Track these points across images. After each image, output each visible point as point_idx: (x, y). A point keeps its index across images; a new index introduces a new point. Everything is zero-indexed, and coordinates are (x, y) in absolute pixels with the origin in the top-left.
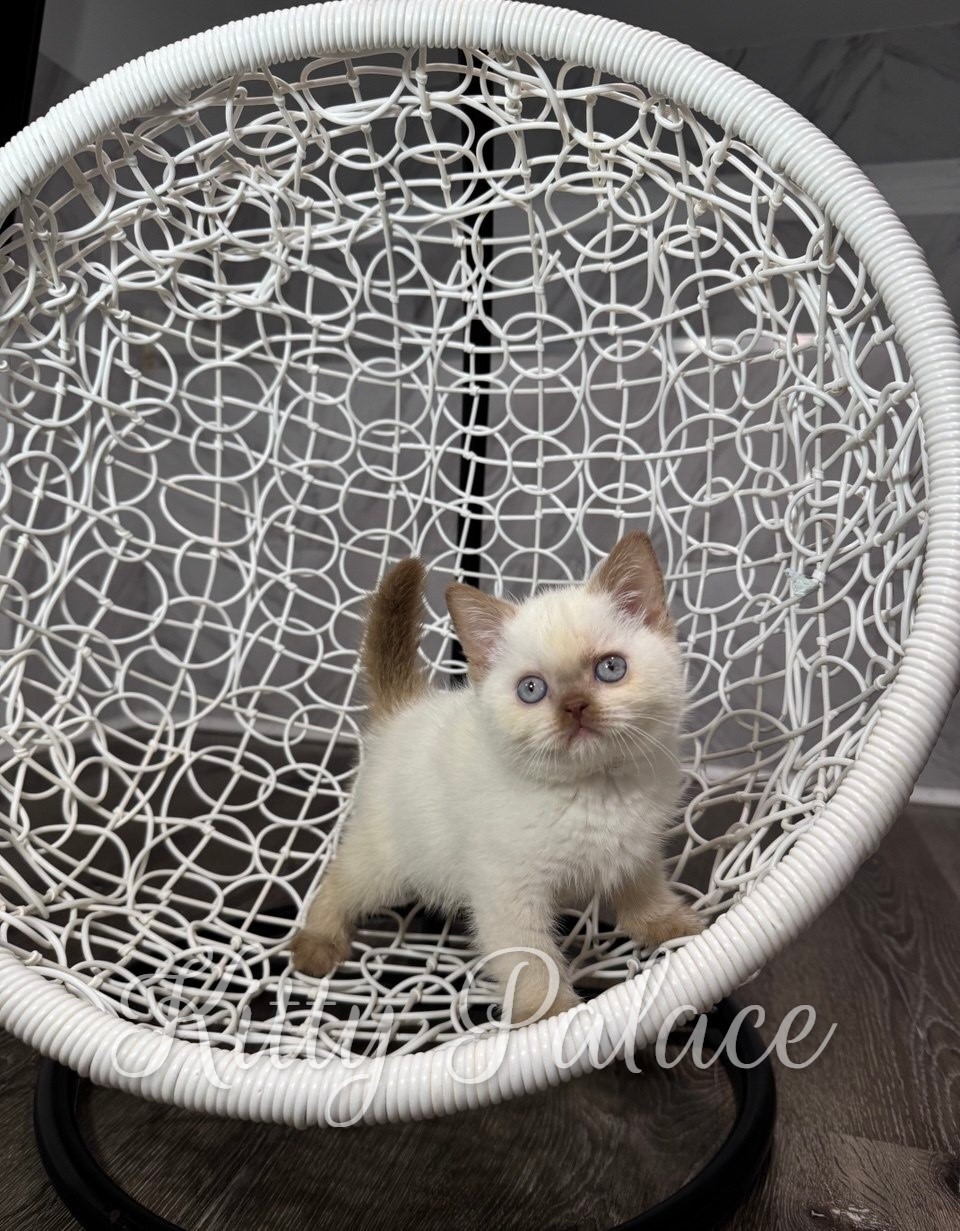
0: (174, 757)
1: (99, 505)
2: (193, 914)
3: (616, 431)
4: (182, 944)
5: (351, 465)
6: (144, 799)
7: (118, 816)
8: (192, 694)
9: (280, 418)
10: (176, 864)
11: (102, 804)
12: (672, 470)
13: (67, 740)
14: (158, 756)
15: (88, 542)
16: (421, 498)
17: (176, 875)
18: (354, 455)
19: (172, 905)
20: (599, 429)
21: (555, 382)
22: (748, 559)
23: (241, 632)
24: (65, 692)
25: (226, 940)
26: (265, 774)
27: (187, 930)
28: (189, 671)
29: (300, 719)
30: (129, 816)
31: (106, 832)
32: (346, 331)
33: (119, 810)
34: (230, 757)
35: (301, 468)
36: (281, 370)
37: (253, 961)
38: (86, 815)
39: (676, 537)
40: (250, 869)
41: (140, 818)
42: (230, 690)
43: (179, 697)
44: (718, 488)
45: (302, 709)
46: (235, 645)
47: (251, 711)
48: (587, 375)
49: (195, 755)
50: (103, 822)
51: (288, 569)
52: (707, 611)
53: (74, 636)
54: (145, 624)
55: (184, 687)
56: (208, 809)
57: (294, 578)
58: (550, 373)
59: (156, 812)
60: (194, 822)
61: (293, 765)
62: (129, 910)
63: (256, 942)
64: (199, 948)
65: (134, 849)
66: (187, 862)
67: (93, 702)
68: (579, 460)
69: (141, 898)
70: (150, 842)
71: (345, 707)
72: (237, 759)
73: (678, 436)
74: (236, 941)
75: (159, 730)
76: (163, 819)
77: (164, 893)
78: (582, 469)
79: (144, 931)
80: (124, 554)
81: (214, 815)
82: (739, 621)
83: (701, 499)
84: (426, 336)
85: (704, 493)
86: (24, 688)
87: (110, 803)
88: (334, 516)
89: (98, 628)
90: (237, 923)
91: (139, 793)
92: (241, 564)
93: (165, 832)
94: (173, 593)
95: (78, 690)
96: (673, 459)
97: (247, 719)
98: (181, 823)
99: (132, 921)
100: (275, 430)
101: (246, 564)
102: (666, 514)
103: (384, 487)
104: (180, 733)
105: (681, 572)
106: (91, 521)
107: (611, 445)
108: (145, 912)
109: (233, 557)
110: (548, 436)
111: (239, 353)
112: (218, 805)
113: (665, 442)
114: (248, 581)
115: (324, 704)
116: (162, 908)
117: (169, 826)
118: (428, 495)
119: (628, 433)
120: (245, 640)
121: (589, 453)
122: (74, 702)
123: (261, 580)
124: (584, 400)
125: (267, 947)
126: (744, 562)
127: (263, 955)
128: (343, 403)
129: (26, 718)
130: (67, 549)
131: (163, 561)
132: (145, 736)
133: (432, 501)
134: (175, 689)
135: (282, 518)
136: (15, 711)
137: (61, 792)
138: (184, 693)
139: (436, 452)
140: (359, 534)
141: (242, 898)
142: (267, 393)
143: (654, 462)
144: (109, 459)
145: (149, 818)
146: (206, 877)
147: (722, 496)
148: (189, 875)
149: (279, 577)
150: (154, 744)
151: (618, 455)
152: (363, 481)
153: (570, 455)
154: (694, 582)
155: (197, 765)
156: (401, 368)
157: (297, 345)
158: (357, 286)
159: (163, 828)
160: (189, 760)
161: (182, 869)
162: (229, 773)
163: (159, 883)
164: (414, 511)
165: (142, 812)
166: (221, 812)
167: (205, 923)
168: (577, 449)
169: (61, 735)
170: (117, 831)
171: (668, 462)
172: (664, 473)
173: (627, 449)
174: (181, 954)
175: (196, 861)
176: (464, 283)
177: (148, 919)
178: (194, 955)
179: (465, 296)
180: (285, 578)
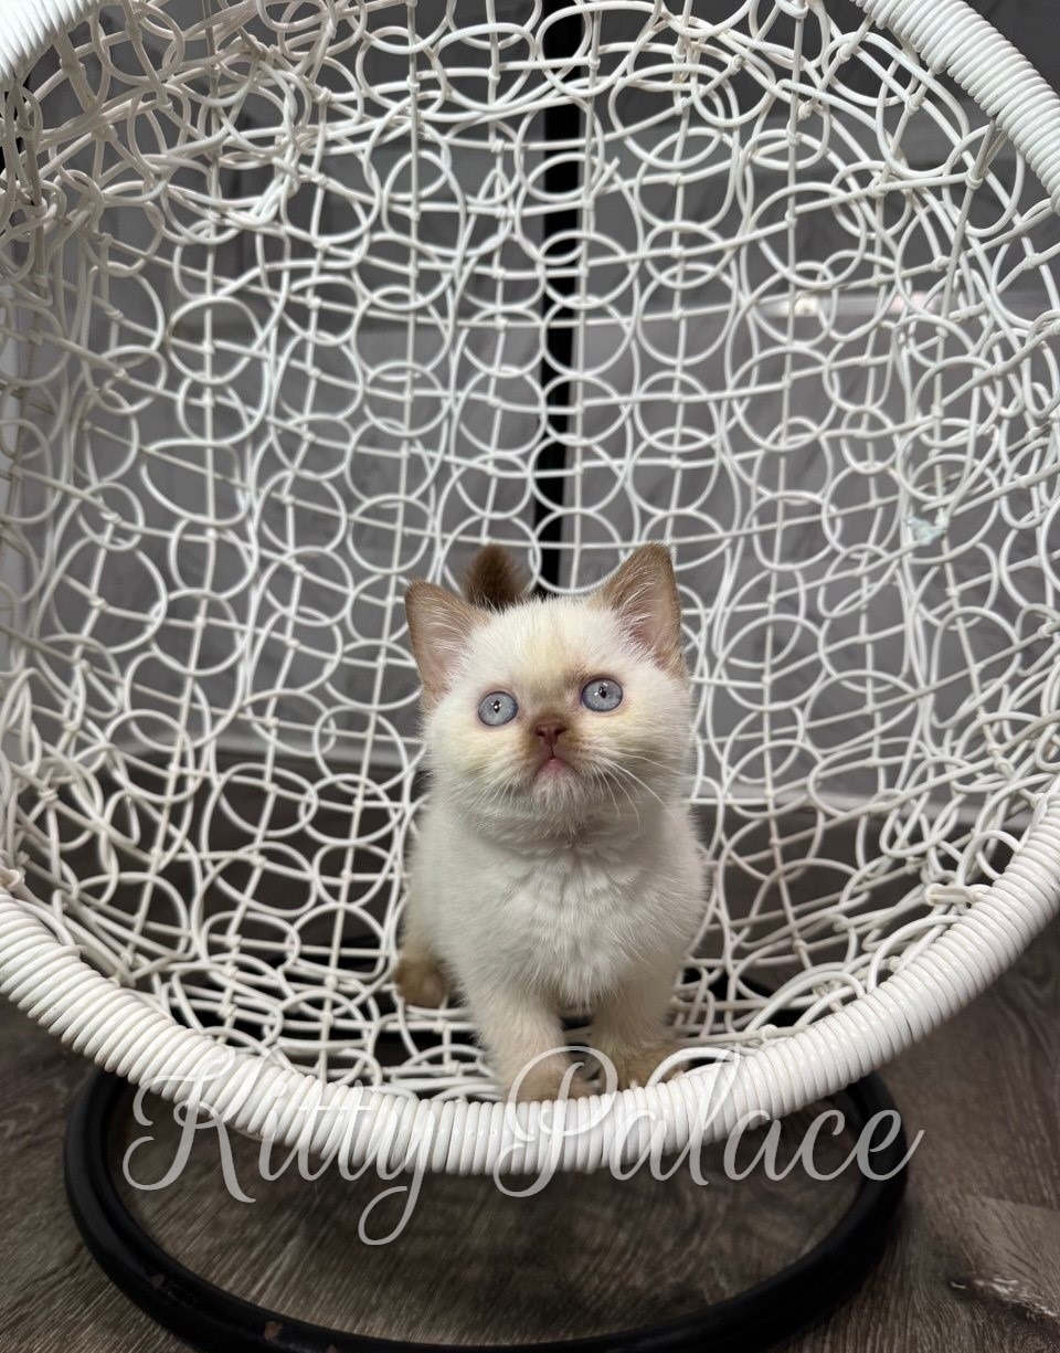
0: (199, 782)
1: (81, 483)
2: (276, 960)
3: (672, 368)
4: (278, 994)
5: (356, 419)
6: (180, 835)
7: (158, 858)
8: (204, 706)
9: (277, 364)
10: (233, 905)
11: (139, 846)
12: (739, 410)
13: (88, 772)
14: (181, 783)
15: (72, 533)
16: (438, 456)
17: (237, 916)
18: (361, 406)
19: (244, 950)
20: (651, 366)
21: (599, 312)
22: (833, 510)
23: (249, 627)
24: (72, 717)
25: (319, 982)
26: (301, 790)
27: (274, 977)
28: (198, 679)
29: (326, 725)
30: (169, 855)
31: (150, 878)
32: (357, 255)
33: (157, 850)
34: (259, 775)
35: (299, 425)
36: (278, 307)
37: (358, 1000)
38: (127, 862)
39: (745, 488)
40: (312, 900)
41: (182, 857)
42: (244, 697)
43: (190, 710)
44: (796, 429)
45: (327, 712)
46: (242, 644)
47: (270, 720)
48: (639, 302)
49: (224, 777)
50: (144, 867)
51: (291, 549)
52: (788, 567)
53: (67, 647)
54: (139, 627)
55: (194, 699)
56: (249, 839)
57: (300, 559)
58: (594, 301)
59: (197, 848)
60: (241, 854)
61: (330, 778)
62: (205, 963)
63: (353, 980)
64: (295, 996)
65: (188, 897)
66: (245, 899)
67: (102, 724)
68: (626, 404)
69: (214, 949)
70: (200, 886)
71: (375, 706)
72: (268, 776)
73: (748, 374)
74: (330, 981)
75: (175, 751)
76: (206, 854)
77: (232, 938)
78: (631, 415)
79: (231, 986)
80: (112, 542)
81: (259, 843)
82: (829, 577)
83: (776, 441)
84: (447, 259)
85: (779, 436)
86: (35, 717)
87: (146, 843)
88: (338, 482)
89: (93, 634)
90: (323, 960)
91: (173, 829)
92: (241, 546)
93: (213, 871)
94: (171, 587)
95: (87, 715)
96: (741, 399)
97: (267, 729)
98: (227, 857)
99: (216, 977)
100: (272, 379)
101: (246, 545)
102: (732, 461)
103: (395, 443)
104: (198, 752)
105: (750, 526)
106: (74, 503)
107: (666, 385)
108: (223, 963)
109: (232, 537)
110: (590, 375)
111: (233, 285)
112: (260, 831)
113: (731, 381)
114: (252, 566)
115: (351, 705)
116: (235, 955)
117: (215, 862)
118: (447, 451)
119: (687, 369)
120: (255, 638)
121: (639, 394)
122: (83, 727)
123: (264, 563)
124: (635, 335)
125: (367, 983)
126: (828, 511)
127: (366, 992)
128: (347, 343)
129: (45, 754)
130: (53, 541)
131: (156, 549)
132: (162, 760)
133: (451, 458)
134: (184, 701)
135: (278, 487)
136: (31, 746)
137: (94, 839)
138: (195, 706)
139: (457, 400)
140: (368, 502)
141: (317, 931)
142: (261, 335)
143: (719, 403)
144: (87, 425)
145: (191, 855)
146: (271, 916)
147: (805, 439)
148: (251, 916)
149: (283, 559)
150: (174, 769)
151: (675, 395)
152: (373, 437)
153: (615, 398)
154: (767, 539)
155: (230, 790)
156: (416, 299)
157: (297, 274)
158: (375, 201)
159: (209, 865)
160: (218, 782)
161: (241, 909)
162: (261, 794)
163: (220, 928)
164: (432, 472)
165: (182, 850)
166: (266, 839)
167: (288, 965)
168: (625, 389)
169: (81, 768)
170: (162, 875)
171: (735, 404)
172: (731, 414)
173: (687, 389)
174: (283, 1005)
175: (257, 896)
176: (498, 197)
177: (230, 970)
178: (296, 1004)
179: (499, 212)
180: (290, 559)
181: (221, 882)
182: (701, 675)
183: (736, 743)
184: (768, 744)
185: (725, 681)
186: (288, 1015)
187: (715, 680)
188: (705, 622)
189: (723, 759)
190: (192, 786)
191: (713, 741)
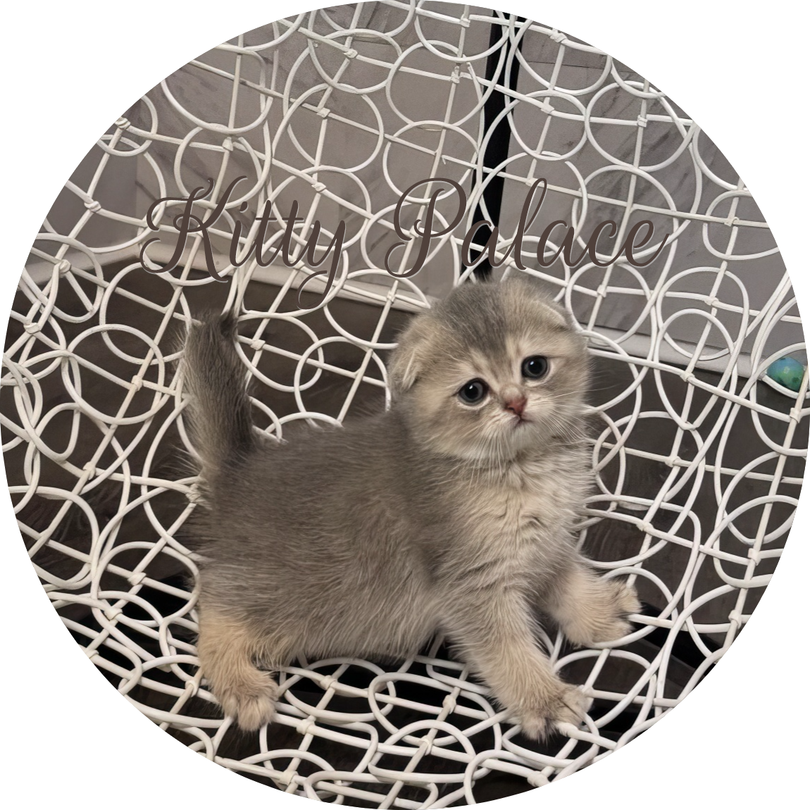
4: (152, 646)
6: (122, 455)
7: (90, 474)
8: (187, 317)
10: (155, 537)
11: (70, 459)
13: (34, 379)
14: (144, 398)
16: (492, 85)
17: (155, 548)
18: (411, 27)
19: (146, 592)
23: (248, 241)
24: (36, 319)
28: (186, 290)
29: (314, 355)
30: (103, 474)
31: (72, 497)
33: (90, 467)
35: (342, 39)
38: (52, 475)
41: (117, 477)
43: (172, 319)
45: (318, 343)
47: (257, 342)
50: (68, 482)
51: (317, 166)
53: (53, 247)
54: (131, 230)
55: (179, 308)
57: (322, 176)
59: (136, 471)
60: (178, 485)
61: (303, 413)
62: (93, 597)
65: (104, 516)
66: (167, 535)
67: (72, 331)
69: (109, 581)
70: (124, 508)
71: (374, 343)
75: (144, 363)
76: (144, 479)
77: (137, 576)
79: (109, 627)
87: (80, 459)
88: (378, 96)
89: (79, 237)
91: (117, 446)
92: (255, 155)
94: (172, 193)
95: (52, 314)
97: (250, 352)
98: (163, 484)
99: (97, 614)
101: (261, 155)
103: (447, 68)
108: (112, 602)
109: (245, 145)
114: (262, 175)
115: (347, 336)
116: (132, 596)
117: (150, 488)
118: (501, 82)
123: (276, 175)
132: (128, 372)
133: (505, 89)
134: (168, 310)
135: (314, 100)
137: (24, 445)
138: (177, 315)
139: (517, 30)
140: (411, 124)
145: (127, 478)
148: (168, 550)
149: (303, 173)
150: (138, 381)
152: (422, 59)
159: (144, 490)
161: (161, 543)
163: (128, 560)
164: (482, 100)
165: (119, 470)
169: (28, 373)
170: (86, 497)
174: (153, 662)
175: (177, 536)
177: (115, 612)
180: (311, 174)
181: (148, 509)
182: (727, 388)
183: (744, 480)
184: (773, 496)
185: (752, 403)
187: (741, 399)
188: (745, 330)
189: (722, 500)
190: (158, 404)
191: (718, 469)
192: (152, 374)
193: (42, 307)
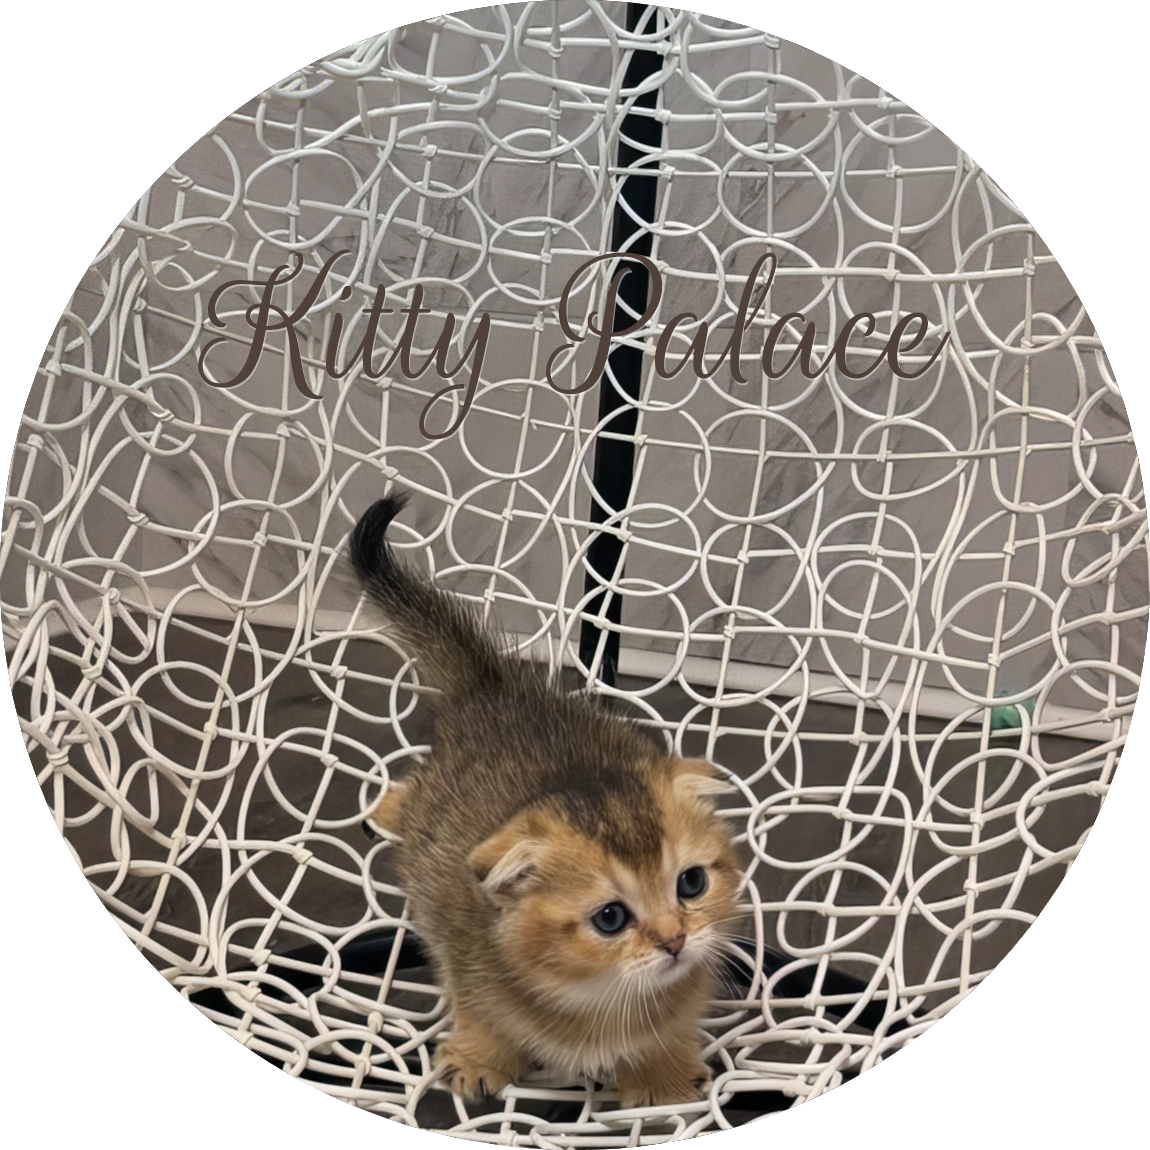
0: (245, 747)
1: (129, 375)
2: (309, 983)
3: (886, 237)
4: (308, 1028)
5: (477, 285)
6: (212, 818)
7: (178, 840)
8: (254, 647)
9: (378, 222)
10: (267, 911)
11: (159, 826)
12: (971, 297)
13: (107, 731)
14: (220, 751)
15: (115, 432)
17: (270, 924)
18: (483, 268)
19: (273, 969)
20: (858, 232)
21: (796, 164)
22: (1087, 436)
23: (315, 547)
24: (93, 660)
25: (362, 1020)
26: (367, 764)
27: (305, 1005)
29: (407, 678)
30: (196, 842)
31: (169, 868)
32: (482, 98)
33: (180, 832)
34: (317, 742)
36: (384, 156)
37: (405, 1047)
38: (143, 847)
39: (981, 394)
40: (368, 914)
41: (212, 843)
42: (302, 641)
43: (238, 653)
44: (1042, 327)
45: (409, 662)
46: (306, 567)
47: (337, 669)
48: (842, 157)
49: (274, 743)
50: (162, 854)
51: (383, 445)
52: (1032, 507)
53: (96, 573)
54: (181, 545)
55: (243, 638)
56: (295, 827)
57: (391, 458)
58: (790, 152)
59: (231, 834)
60: (283, 845)
61: (407, 749)
62: (223, 980)
63: (402, 1025)
64: (330, 1032)
65: (211, 891)
66: (281, 905)
67: (132, 673)
68: (829, 276)
69: (236, 964)
70: (228, 880)
72: (327, 745)
73: (981, 251)
74: (374, 1019)
75: (215, 707)
76: (241, 842)
77: (260, 953)
78: (835, 286)
79: (251, 1010)
80: (161, 443)
81: (305, 834)
82: (1081, 526)
83: (1016, 343)
84: (600, 99)
85: (1022, 334)
86: (53, 662)
87: (167, 824)
89: (124, 559)
90: (371, 992)
91: (203, 809)
92: (314, 440)
93: (246, 862)
94: (226, 495)
95: (110, 657)
96: (973, 284)
97: (331, 682)
98: (264, 847)
99: (233, 997)
100: (371, 242)
101: (321, 441)
102: (964, 358)
104: (245, 707)
105: (986, 445)
106: (119, 401)
107: (879, 258)
108: (245, 982)
109: (303, 429)
110: (778, 240)
111: (329, 136)
112: (308, 819)
113: (960, 258)
114: (325, 466)
116: (261, 974)
117: (250, 853)
119: (905, 241)
120: (323, 558)
121: (842, 267)
122: (107, 674)
123: (340, 463)
124: (837, 192)
125: (420, 1026)
126: (1082, 438)
127: (417, 1037)
128: (469, 195)
129: (59, 707)
130: (88, 447)
131: (210, 446)
132: (199, 718)
134: (231, 641)
136: (44, 698)
137: (107, 813)
138: (242, 646)
140: (489, 387)
141: (365, 956)
142: (362, 188)
143: (945, 286)
144: (141, 304)
145: (223, 843)
146: (313, 931)
147: (1052, 341)
148: (287, 926)
149: (370, 457)
150: (211, 727)
151: (890, 272)
153: (816, 269)
154: (1007, 463)
155: (279, 759)
156: (560, 144)
157: (407, 119)
158: (505, 37)
159: (242, 856)
160: (266, 748)
161: (276, 916)
162: (318, 767)
163: (247, 937)
165: (212, 835)
166: (314, 829)
167: (323, 992)
168: (826, 260)
169: (100, 725)
170: (184, 867)
171: (967, 289)
172: (961, 301)
173: (903, 264)
174: (312, 1043)
175: (292, 905)
176: (661, 31)
177: (253, 991)
178: (328, 1044)
179: (661, 48)
180: (378, 458)
181: (253, 878)
182: (909, 643)
183: (946, 743)
184: (985, 751)
185: (941, 656)
186: (314, 1055)
187: (929, 654)
188: (920, 577)
190: (237, 755)
191: (913, 738)
192: (224, 719)
193: (96, 650)
